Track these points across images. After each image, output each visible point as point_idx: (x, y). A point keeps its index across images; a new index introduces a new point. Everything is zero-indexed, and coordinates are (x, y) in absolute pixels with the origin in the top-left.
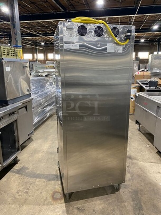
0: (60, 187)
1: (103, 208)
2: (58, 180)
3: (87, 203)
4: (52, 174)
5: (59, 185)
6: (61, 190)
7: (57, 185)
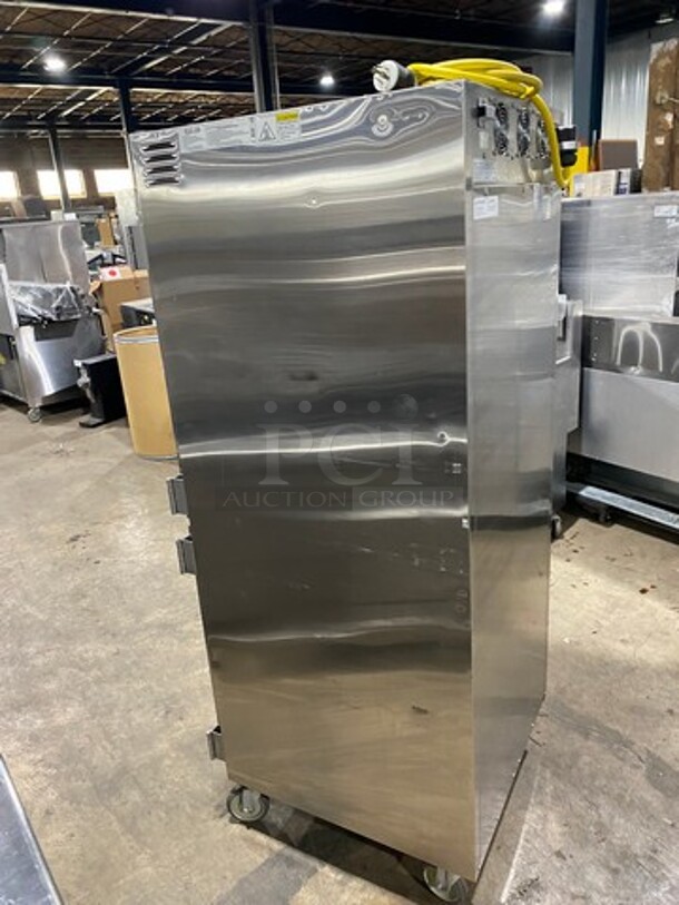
0: (362, 890)
1: (565, 825)
2: (315, 871)
3: (513, 853)
4: (250, 868)
5: (342, 883)
6: (384, 894)
7: (343, 891)
